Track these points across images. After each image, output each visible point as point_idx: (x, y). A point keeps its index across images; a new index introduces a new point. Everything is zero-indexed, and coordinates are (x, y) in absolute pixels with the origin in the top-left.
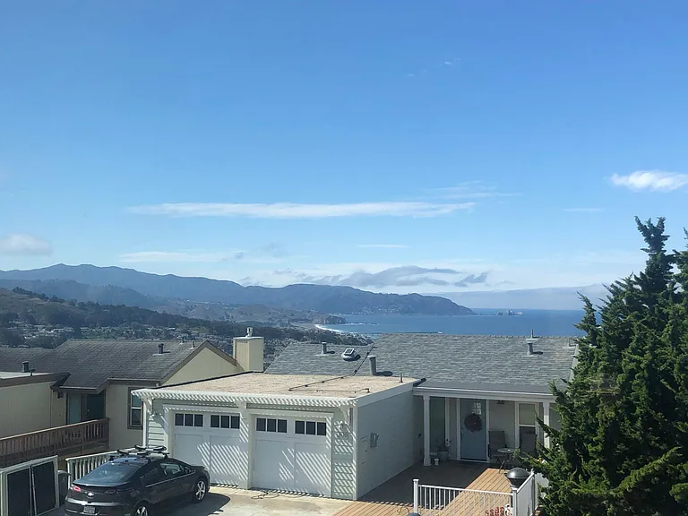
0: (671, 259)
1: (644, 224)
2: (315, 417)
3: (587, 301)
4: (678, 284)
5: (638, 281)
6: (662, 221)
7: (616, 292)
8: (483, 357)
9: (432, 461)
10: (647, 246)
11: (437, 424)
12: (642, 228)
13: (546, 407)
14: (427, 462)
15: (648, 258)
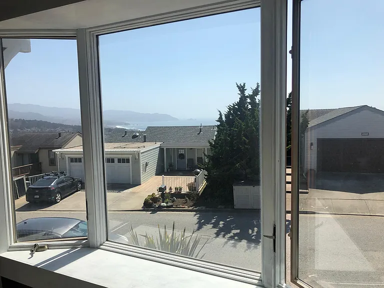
0: (247, 97)
1: (239, 85)
2: (125, 157)
3: (220, 112)
4: (249, 106)
5: (237, 105)
6: (244, 84)
7: (230, 109)
8: (185, 134)
9: (167, 170)
10: (239, 93)
11: (169, 157)
12: (238, 86)
13: (206, 149)
14: (166, 170)
15: (240, 97)
